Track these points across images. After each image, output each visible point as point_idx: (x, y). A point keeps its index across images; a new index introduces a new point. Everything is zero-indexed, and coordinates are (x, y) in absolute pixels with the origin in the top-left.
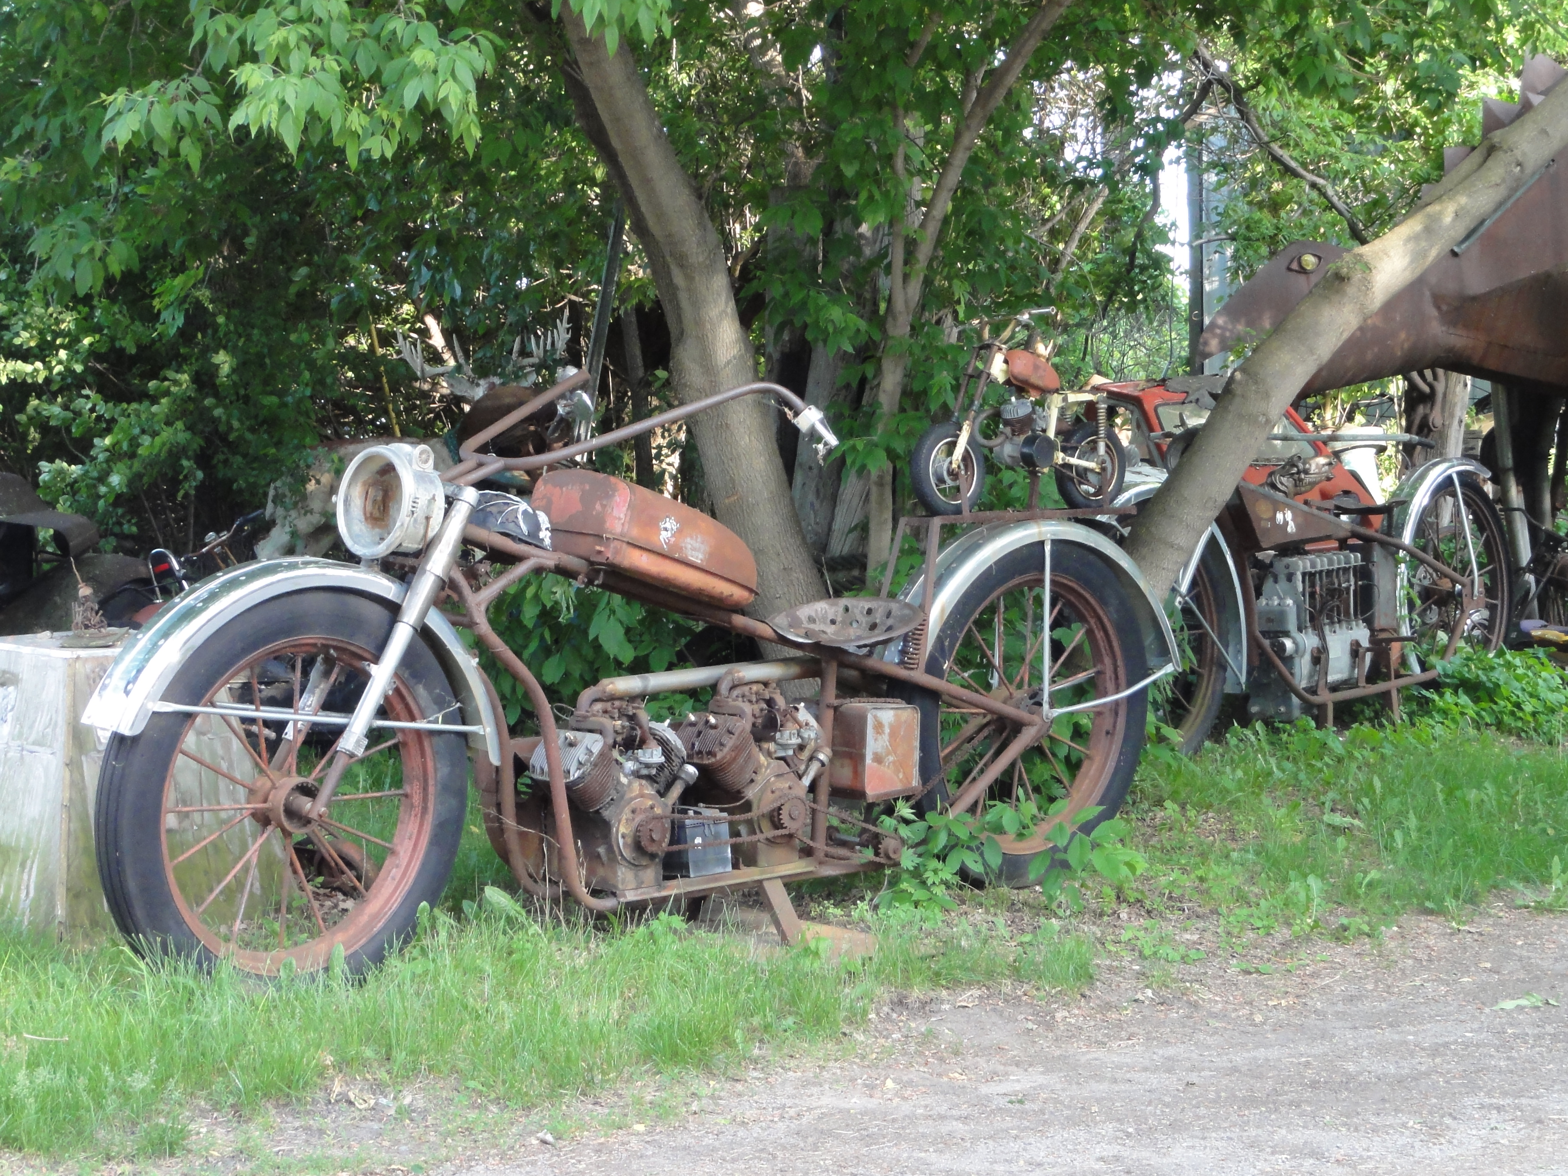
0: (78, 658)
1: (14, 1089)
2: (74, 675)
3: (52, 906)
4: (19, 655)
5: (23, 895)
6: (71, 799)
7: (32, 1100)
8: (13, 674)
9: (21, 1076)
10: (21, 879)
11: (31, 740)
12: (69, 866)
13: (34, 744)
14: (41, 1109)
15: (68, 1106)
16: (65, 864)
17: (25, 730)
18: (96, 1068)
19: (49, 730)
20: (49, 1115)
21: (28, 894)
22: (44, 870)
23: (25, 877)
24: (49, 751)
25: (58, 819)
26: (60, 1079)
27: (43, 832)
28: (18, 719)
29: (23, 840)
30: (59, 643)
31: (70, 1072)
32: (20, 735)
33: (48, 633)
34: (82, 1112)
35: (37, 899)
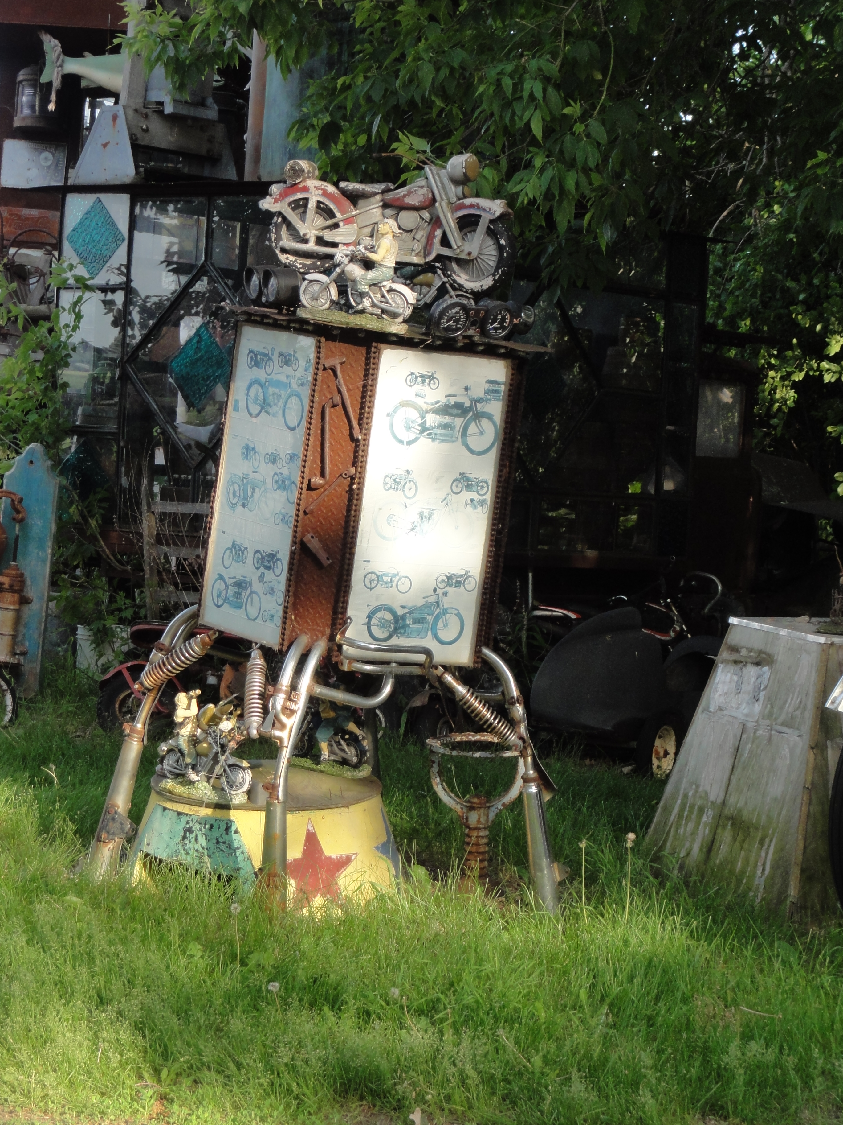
0: (832, 644)
1: (726, 1059)
2: (827, 661)
3: (785, 885)
4: (777, 636)
5: (759, 872)
6: (813, 783)
7: (741, 1071)
8: (769, 655)
9: (734, 1048)
10: (759, 855)
11: (780, 721)
12: (805, 848)
13: (782, 724)
14: (749, 1083)
15: (776, 1082)
16: (801, 845)
17: (775, 710)
18: (808, 1049)
19: (798, 713)
20: (756, 1089)
21: (763, 870)
22: (781, 849)
23: (763, 854)
24: (797, 733)
25: (799, 801)
26: (771, 1055)
27: (784, 812)
28: (769, 699)
29: (764, 818)
30: (815, 628)
31: (781, 1048)
32: (770, 715)
33: (806, 618)
34: (790, 1089)
35: (772, 877)
